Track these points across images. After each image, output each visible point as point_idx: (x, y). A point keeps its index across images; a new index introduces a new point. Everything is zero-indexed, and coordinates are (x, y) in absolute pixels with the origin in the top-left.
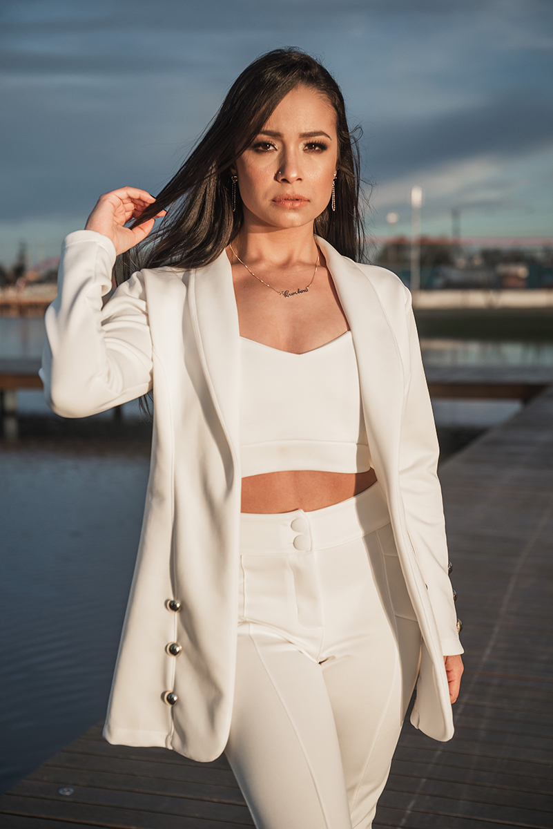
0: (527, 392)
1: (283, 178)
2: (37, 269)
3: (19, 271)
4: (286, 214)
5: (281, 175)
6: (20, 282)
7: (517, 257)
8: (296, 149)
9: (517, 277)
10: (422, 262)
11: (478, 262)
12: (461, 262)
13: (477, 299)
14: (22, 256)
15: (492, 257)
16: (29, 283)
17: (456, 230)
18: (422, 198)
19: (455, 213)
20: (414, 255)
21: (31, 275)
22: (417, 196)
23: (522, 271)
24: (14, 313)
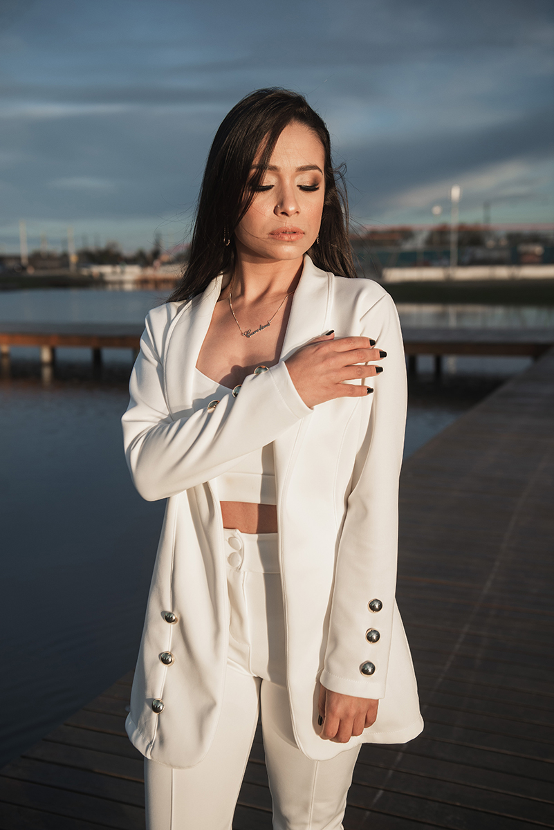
0: (536, 350)
1: (282, 211)
2: (169, 252)
3: (156, 254)
4: (283, 247)
5: (280, 209)
6: (157, 263)
7: (535, 238)
8: (291, 183)
9: (533, 254)
10: (460, 244)
11: (504, 242)
12: (490, 243)
13: (502, 273)
14: (157, 244)
15: (516, 239)
16: (164, 264)
17: (487, 219)
18: (460, 194)
19: (487, 205)
20: (454, 238)
21: (165, 257)
22: (456, 193)
23: (538, 249)
24: (151, 287)
